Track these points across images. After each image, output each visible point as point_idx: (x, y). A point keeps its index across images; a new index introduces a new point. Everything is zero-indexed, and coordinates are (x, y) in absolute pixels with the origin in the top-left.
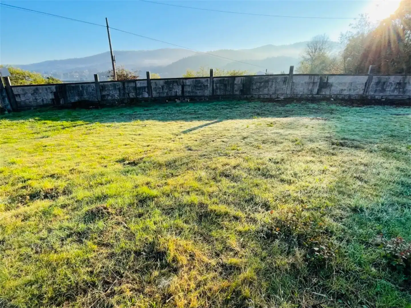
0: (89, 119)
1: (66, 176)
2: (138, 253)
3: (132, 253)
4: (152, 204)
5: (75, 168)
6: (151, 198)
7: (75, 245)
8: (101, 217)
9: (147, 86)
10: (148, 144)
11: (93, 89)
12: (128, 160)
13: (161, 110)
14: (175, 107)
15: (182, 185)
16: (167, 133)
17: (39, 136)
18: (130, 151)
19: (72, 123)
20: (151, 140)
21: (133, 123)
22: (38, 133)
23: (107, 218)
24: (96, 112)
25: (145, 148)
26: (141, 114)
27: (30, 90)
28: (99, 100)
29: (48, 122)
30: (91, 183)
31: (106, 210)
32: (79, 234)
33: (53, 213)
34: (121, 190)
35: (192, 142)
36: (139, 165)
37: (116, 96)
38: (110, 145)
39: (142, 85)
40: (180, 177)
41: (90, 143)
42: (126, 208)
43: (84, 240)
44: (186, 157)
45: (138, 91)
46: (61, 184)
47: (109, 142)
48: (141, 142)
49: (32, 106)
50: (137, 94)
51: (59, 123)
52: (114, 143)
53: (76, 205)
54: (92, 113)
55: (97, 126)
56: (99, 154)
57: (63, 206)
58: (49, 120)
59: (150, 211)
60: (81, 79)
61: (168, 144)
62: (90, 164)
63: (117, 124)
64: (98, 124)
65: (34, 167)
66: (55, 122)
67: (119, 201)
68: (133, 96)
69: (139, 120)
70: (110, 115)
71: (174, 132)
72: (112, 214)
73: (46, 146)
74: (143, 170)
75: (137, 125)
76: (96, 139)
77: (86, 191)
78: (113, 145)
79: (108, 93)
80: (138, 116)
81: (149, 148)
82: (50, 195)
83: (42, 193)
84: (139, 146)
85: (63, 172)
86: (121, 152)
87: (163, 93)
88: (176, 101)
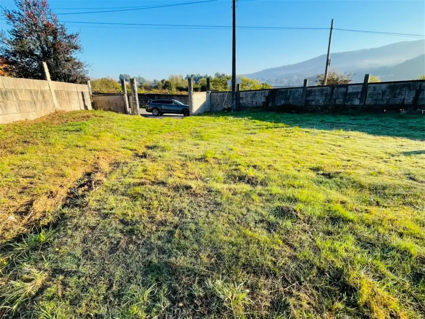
0: (289, 122)
1: (264, 169)
2: (321, 272)
3: (315, 267)
4: (346, 228)
5: (273, 164)
6: (346, 221)
7: (265, 231)
8: (290, 218)
9: (361, 92)
10: (349, 159)
11: (299, 93)
12: (323, 170)
13: (374, 120)
14: (395, 119)
15: (392, 221)
16: (378, 151)
17: (249, 132)
18: (326, 161)
19: (275, 124)
20: (353, 155)
21: (334, 132)
22: (249, 130)
23: (295, 221)
24: (298, 117)
25: (344, 162)
26: (345, 123)
27: (250, 94)
28: (303, 105)
29: (257, 121)
30: (284, 183)
31: (295, 213)
32: (269, 224)
33: (252, 197)
34: (312, 199)
35: (418, 169)
36: (334, 179)
37: (321, 102)
38: (306, 151)
39: (354, 91)
40: (389, 209)
41: (287, 145)
42: (315, 219)
43: (272, 231)
44: (403, 187)
45: (348, 97)
46: (261, 176)
47: (306, 148)
48: (340, 155)
49: (248, 107)
50: (345, 100)
51: (265, 123)
52: (310, 149)
53: (269, 197)
54: (293, 117)
55: (296, 130)
56: (294, 158)
57: (260, 195)
58: (258, 120)
59: (341, 234)
60: (289, 84)
61: (377, 164)
62: (286, 164)
63: (316, 131)
64: (297, 128)
65: (243, 156)
66: (261, 122)
67: (310, 209)
68: (340, 102)
69: (342, 130)
70: (311, 120)
71: (389, 151)
72: (300, 219)
73: (253, 141)
74: (339, 185)
75: (339, 135)
76: (292, 142)
77: (279, 188)
78: (309, 152)
79: (313, 99)
80: (342, 125)
81: (350, 163)
82: (251, 181)
83: (247, 179)
84: (337, 158)
85: (263, 166)
86: (317, 160)
87: (382, 100)
88: (399, 112)
